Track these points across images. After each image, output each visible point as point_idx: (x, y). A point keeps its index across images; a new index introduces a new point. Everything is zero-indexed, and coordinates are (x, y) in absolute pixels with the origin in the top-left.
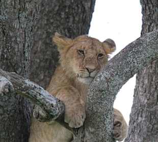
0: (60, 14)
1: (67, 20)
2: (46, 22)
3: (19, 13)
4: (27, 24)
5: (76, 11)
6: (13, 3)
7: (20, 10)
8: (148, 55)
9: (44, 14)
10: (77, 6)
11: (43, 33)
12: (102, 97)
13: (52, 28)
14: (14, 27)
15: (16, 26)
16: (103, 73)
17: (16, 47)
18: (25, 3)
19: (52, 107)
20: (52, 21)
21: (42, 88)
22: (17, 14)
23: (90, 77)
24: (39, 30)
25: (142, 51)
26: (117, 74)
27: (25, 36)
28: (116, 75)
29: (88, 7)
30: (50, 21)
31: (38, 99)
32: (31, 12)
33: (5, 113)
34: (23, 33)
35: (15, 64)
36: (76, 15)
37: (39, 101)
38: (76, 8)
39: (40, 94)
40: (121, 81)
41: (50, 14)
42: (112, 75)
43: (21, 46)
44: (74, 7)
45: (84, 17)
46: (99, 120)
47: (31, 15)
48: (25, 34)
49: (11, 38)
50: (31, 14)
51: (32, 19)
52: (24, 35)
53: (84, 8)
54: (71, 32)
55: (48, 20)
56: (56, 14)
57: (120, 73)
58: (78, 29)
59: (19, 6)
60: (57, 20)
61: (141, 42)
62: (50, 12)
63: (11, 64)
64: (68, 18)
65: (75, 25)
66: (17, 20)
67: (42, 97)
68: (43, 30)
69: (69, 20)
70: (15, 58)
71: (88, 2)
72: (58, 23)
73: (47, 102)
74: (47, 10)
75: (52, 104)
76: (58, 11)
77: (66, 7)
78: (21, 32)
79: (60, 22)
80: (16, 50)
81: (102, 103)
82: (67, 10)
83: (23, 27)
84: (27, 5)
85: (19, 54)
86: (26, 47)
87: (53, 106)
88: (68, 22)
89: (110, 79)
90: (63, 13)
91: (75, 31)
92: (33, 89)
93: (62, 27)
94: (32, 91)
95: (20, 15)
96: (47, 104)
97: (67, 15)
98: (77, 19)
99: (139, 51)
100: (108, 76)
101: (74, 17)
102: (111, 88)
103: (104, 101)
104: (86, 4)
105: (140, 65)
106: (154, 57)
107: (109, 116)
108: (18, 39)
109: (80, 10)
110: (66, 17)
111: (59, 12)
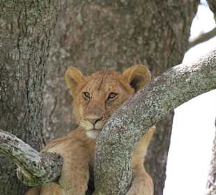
0: (136, 39)
1: (147, 47)
2: (116, 50)
3: (19, 40)
4: (30, 55)
5: (159, 35)
6: (10, 26)
7: (20, 36)
8: (173, 96)
9: (114, 39)
10: (161, 28)
11: (113, 64)
12: (113, 152)
13: (125, 58)
14: (12, 58)
15: (14, 57)
16: (114, 119)
17: (16, 84)
18: (27, 27)
19: (34, 167)
20: (125, 48)
21: (21, 141)
22: (16, 41)
23: (94, 129)
24: (108, 61)
25: (165, 91)
26: (132, 122)
27: (29, 71)
28: (130, 123)
29: (179, 30)
30: (122, 49)
31: (14, 155)
32: (38, 38)
33: (4, 174)
34: (26, 65)
35: (14, 108)
36: (160, 40)
37: (16, 158)
38: (160, 31)
39: (16, 149)
40: (138, 131)
41: (123, 40)
42: (125, 123)
43: (22, 84)
44: (156, 29)
45: (172, 43)
46: (110, 182)
47: (38, 43)
48: (29, 67)
49: (8, 72)
50: (38, 40)
51: (40, 47)
52: (27, 68)
53: (172, 31)
54: (152, 63)
55: (119, 47)
56: (130, 39)
57: (136, 119)
58: (163, 59)
59: (18, 31)
60: (132, 47)
61: (165, 79)
62: (121, 36)
63: (9, 108)
64: (147, 44)
65: (158, 54)
66: (16, 49)
67: (19, 152)
68: (113, 61)
69: (149, 46)
70: (14, 100)
71: (178, 23)
72: (134, 51)
73: (27, 160)
74: (118, 33)
75: (34, 162)
76: (133, 35)
77: (144, 29)
78: (23, 65)
79: (136, 50)
80: (15, 89)
81: (113, 160)
82: (146, 34)
83: (24, 58)
84: (30, 29)
85: (20, 94)
86: (30, 85)
87: (35, 165)
88: (148, 50)
89: (122, 128)
90: (140, 38)
91: (158, 62)
92: (6, 142)
93: (138, 56)
94: (5, 144)
95: (20, 42)
96: (28, 162)
97: (146, 40)
98: (161, 46)
99: (162, 91)
100: (120, 124)
101: (157, 44)
102: (123, 141)
103: (115, 157)
104: (175, 25)
105: (162, 110)
106: (181, 99)
107: (125, 178)
108: (18, 75)
109: (166, 34)
110: (145, 42)
111: (135, 36)
